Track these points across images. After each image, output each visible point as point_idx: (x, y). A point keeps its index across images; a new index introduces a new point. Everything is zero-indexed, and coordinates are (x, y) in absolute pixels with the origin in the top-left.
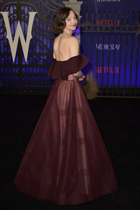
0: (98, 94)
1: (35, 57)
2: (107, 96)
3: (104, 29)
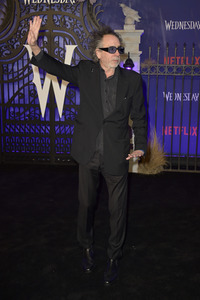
0: (164, 167)
1: (73, 110)
2: (179, 170)
3: (175, 70)
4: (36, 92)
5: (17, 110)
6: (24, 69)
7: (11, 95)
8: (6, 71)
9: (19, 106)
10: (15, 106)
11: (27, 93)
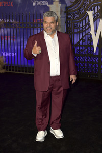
4: (92, 38)
5: (81, 49)
6: (86, 26)
7: (78, 40)
8: (76, 27)
9: (82, 46)
10: (80, 46)
11: (86, 39)
